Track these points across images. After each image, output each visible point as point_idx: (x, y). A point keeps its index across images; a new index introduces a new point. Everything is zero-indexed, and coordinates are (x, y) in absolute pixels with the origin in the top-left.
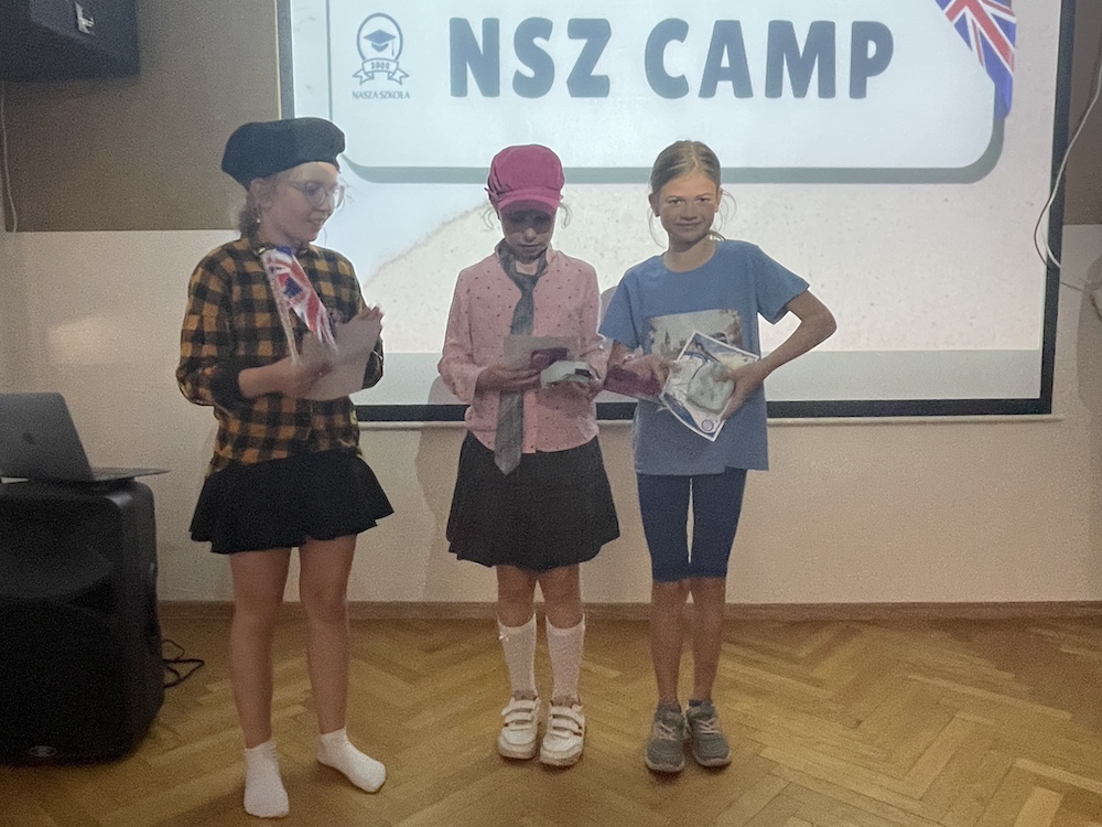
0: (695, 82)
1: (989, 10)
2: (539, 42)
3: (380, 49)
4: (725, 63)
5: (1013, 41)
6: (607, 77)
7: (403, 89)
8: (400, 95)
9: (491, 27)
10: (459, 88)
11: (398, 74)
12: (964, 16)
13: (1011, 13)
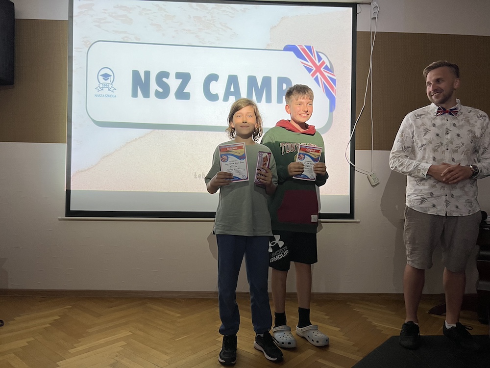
0: (221, 96)
1: (326, 74)
2: (164, 79)
3: (106, 80)
4: (232, 89)
5: (335, 86)
6: (189, 93)
7: (114, 94)
8: (113, 96)
9: (147, 74)
10: (135, 95)
11: (112, 89)
12: (317, 76)
13: (334, 75)
